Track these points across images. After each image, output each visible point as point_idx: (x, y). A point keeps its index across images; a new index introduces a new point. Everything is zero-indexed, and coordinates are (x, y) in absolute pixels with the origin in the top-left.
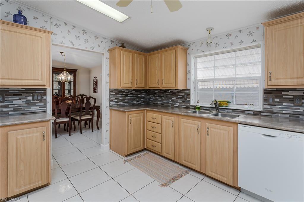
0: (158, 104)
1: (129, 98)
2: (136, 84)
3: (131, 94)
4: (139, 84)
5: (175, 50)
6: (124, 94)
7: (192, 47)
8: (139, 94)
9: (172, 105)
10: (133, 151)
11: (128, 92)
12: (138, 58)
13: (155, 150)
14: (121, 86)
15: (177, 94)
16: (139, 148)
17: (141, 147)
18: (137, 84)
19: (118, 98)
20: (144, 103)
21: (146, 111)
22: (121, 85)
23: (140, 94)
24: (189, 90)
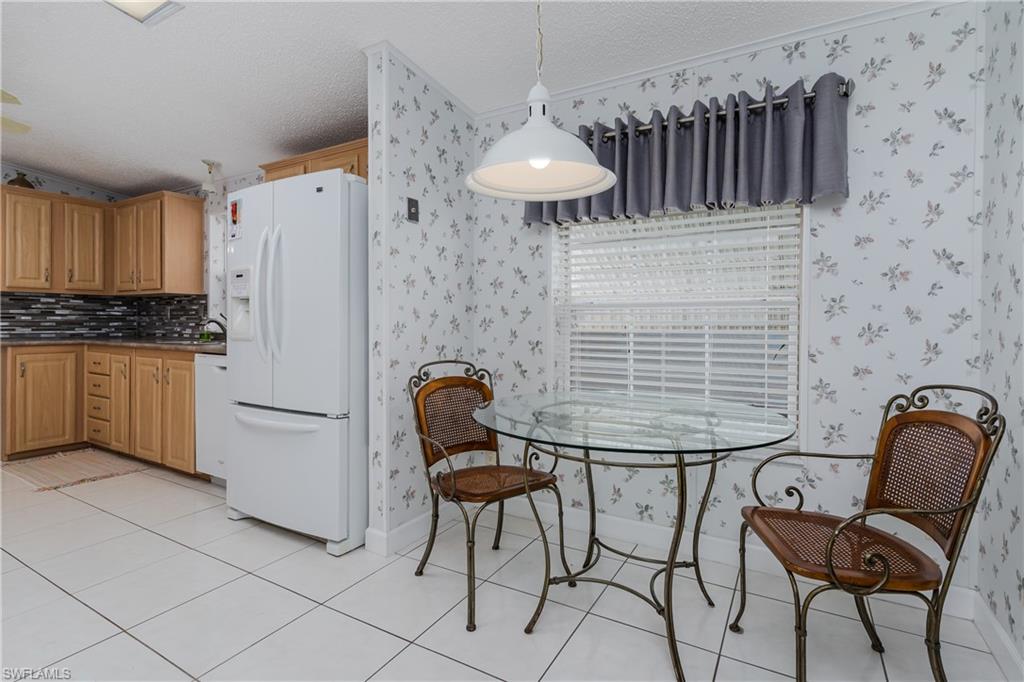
0: (155, 334)
1: (59, 318)
2: (67, 279)
3: (63, 307)
4: (79, 281)
5: (159, 201)
6: (39, 306)
7: (211, 198)
8: (100, 308)
9: (181, 335)
10: (31, 445)
11: (57, 303)
12: (76, 215)
13: (99, 439)
14: (7, 284)
15: (188, 307)
16: (61, 439)
17: (67, 437)
18: (70, 281)
19: (13, 318)
20: (120, 335)
21: (86, 348)
22: (7, 280)
23: (104, 310)
24: (205, 297)
